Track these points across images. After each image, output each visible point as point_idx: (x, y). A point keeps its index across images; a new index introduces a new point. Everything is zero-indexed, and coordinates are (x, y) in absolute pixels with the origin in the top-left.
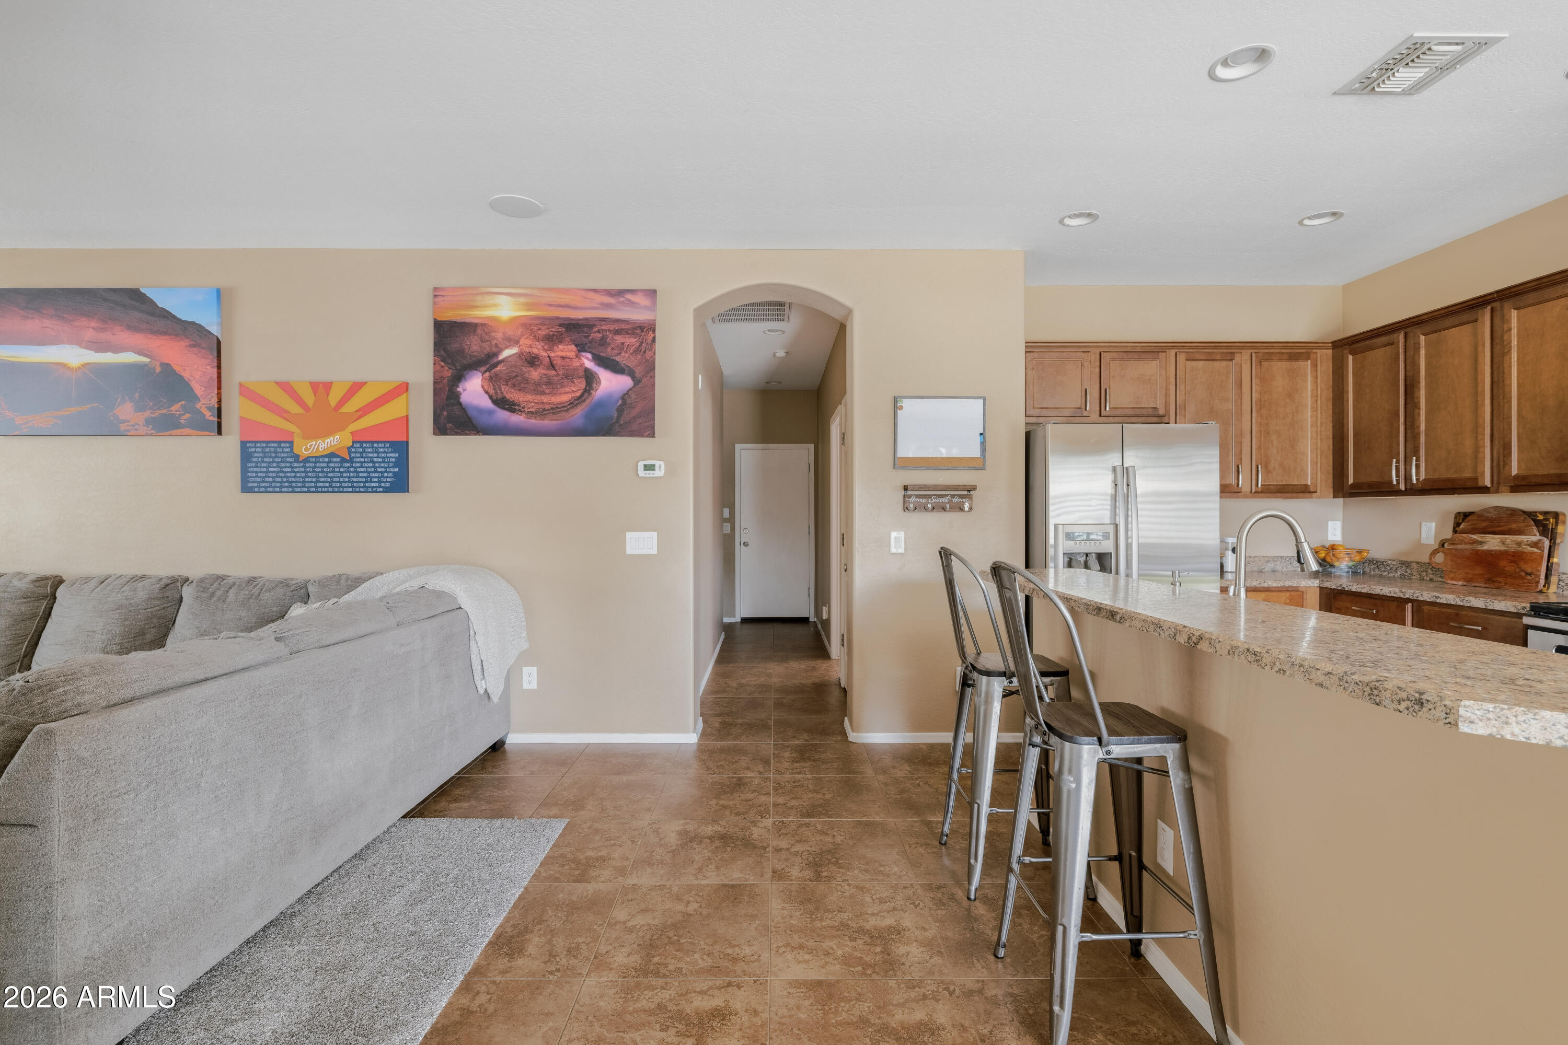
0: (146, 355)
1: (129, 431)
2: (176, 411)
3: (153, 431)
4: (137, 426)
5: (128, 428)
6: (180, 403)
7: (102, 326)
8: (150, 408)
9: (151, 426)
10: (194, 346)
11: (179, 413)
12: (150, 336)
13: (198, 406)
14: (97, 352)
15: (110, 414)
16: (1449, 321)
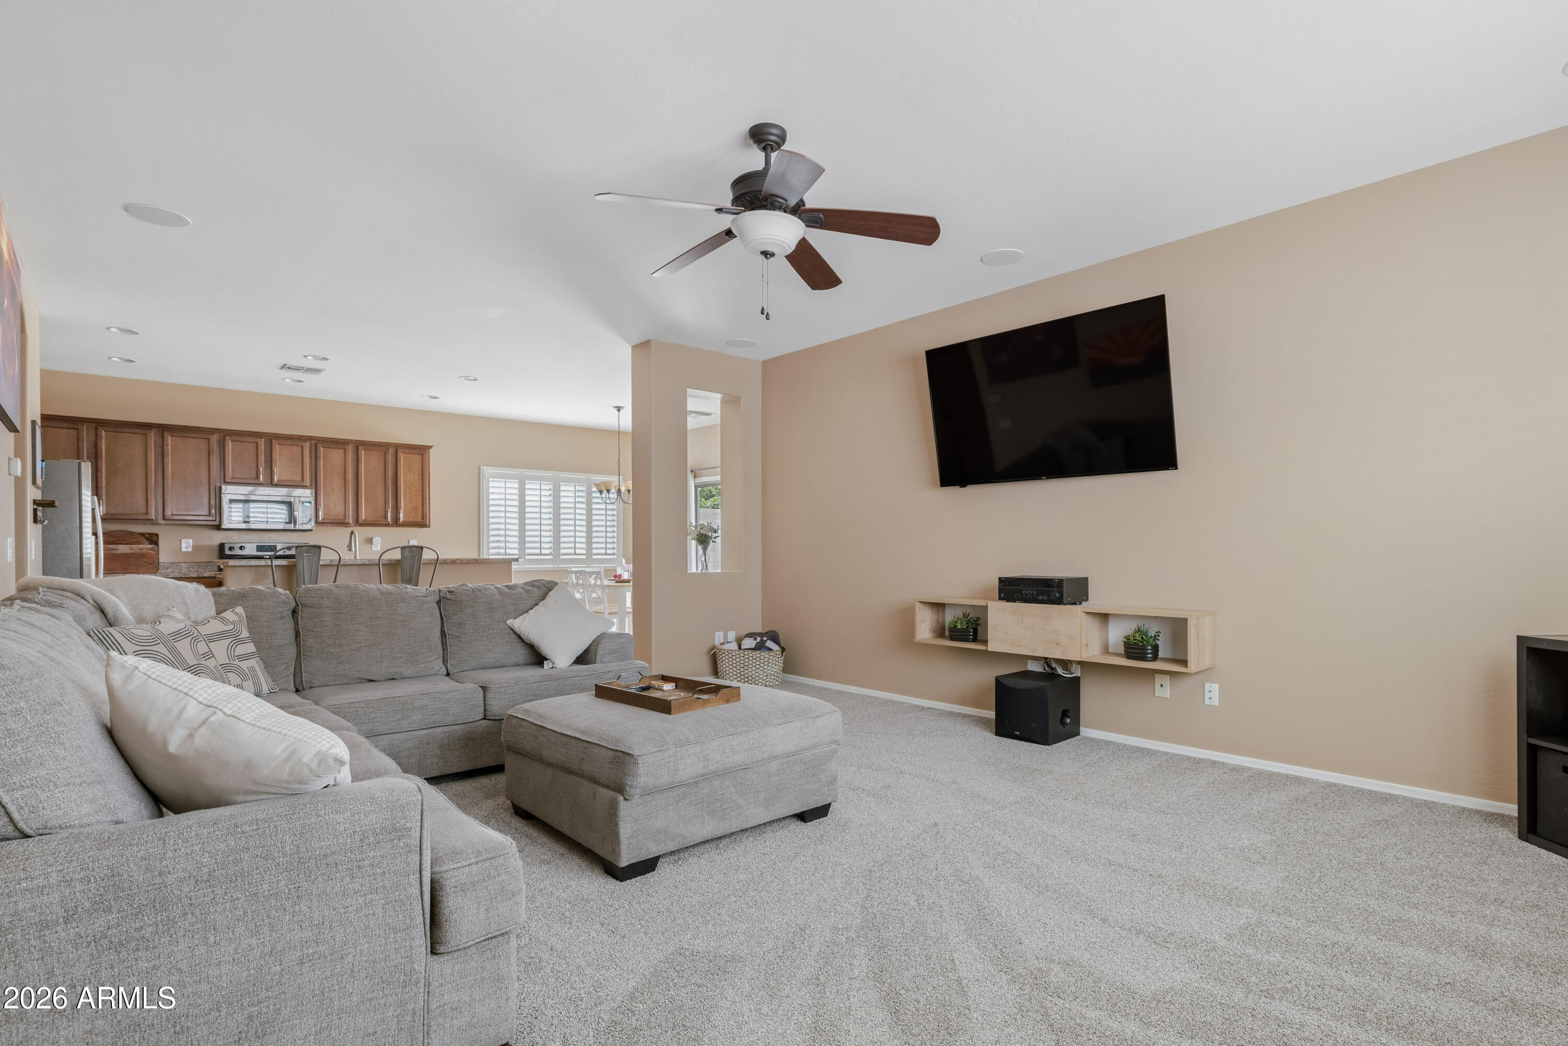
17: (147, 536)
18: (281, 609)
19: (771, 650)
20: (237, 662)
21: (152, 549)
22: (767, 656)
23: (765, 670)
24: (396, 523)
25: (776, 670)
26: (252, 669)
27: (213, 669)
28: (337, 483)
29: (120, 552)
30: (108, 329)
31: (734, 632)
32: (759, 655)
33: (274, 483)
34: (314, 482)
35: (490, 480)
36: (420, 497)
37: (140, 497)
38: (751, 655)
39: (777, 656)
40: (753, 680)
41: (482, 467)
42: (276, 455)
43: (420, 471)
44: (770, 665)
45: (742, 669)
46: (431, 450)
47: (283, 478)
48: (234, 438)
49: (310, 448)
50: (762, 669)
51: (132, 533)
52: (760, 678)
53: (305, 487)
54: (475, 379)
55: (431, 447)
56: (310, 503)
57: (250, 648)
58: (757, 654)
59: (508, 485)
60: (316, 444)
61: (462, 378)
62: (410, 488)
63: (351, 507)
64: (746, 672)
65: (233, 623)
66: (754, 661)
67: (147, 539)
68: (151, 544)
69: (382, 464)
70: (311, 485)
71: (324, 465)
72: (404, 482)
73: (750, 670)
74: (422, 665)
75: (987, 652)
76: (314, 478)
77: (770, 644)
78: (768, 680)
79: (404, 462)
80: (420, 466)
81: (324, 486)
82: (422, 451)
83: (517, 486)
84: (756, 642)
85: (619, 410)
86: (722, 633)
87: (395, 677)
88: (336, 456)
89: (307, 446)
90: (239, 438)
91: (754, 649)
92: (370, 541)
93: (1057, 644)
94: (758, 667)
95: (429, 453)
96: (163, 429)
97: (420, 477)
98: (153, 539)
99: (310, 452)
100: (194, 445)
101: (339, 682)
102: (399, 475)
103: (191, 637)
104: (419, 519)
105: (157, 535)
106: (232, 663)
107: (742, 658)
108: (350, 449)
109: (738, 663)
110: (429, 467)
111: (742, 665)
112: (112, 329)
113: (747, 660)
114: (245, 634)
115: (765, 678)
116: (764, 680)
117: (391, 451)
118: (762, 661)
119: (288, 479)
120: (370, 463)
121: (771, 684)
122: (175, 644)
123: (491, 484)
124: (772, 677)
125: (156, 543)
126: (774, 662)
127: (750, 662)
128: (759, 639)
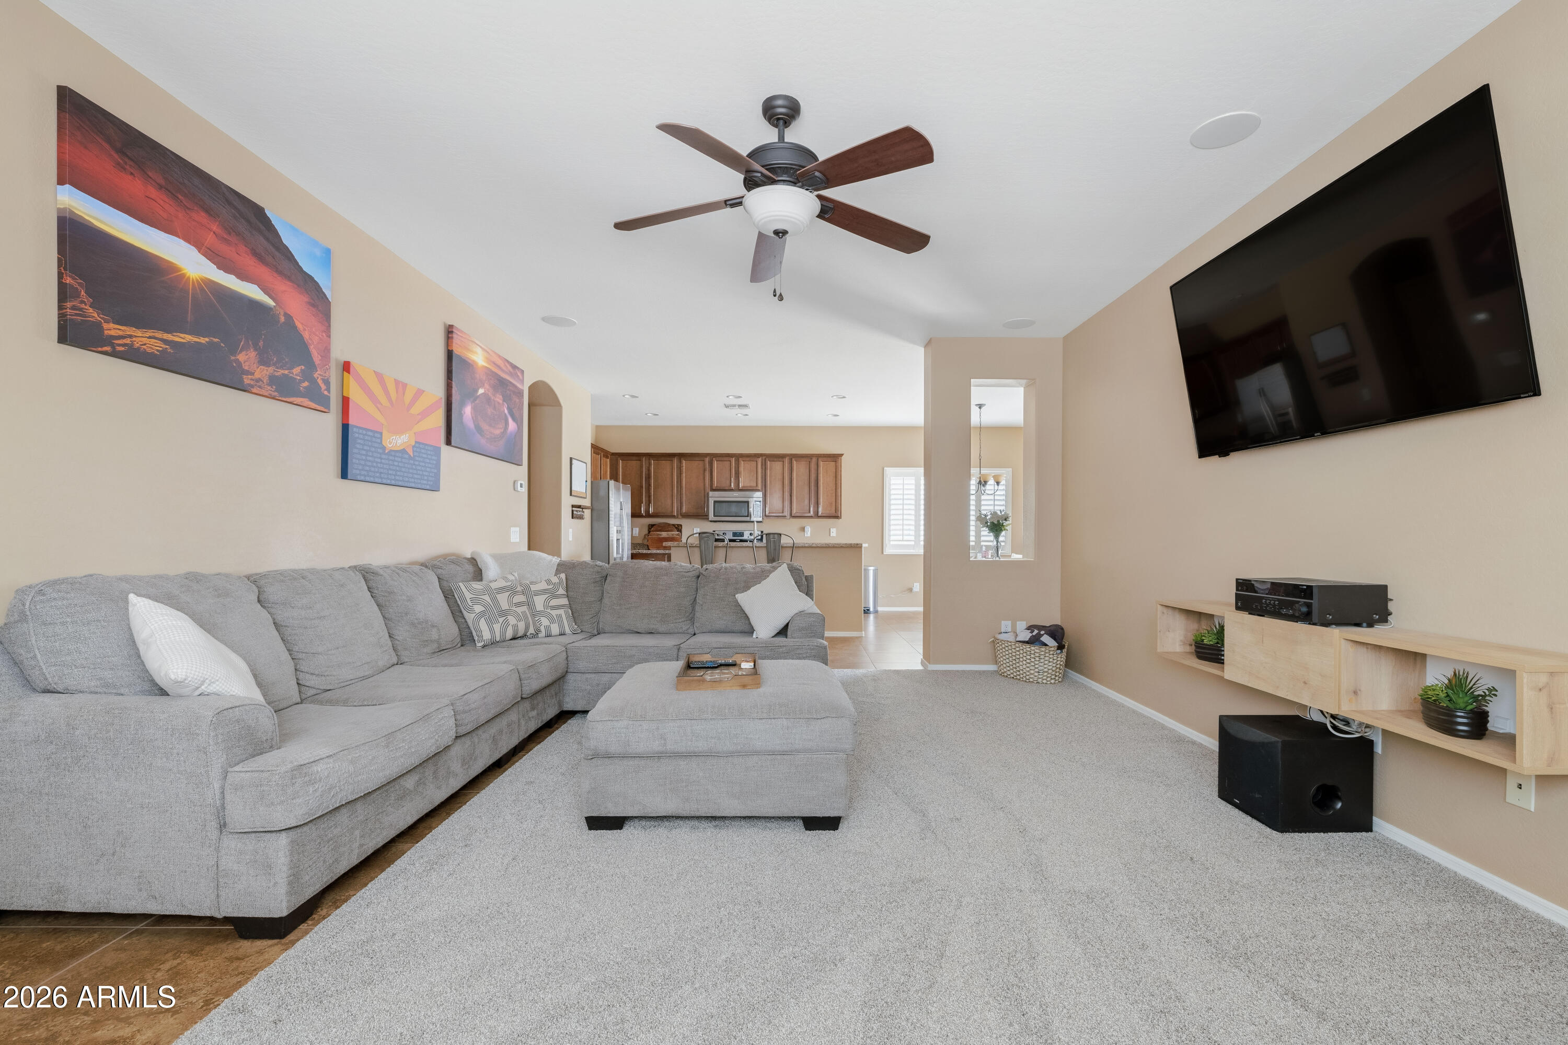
0: (271, 297)
1: (252, 386)
2: (296, 375)
3: (276, 394)
4: (261, 382)
5: (252, 383)
6: (300, 367)
7: (225, 237)
8: (274, 364)
9: (274, 387)
10: (313, 305)
11: (299, 378)
12: (276, 275)
13: (316, 375)
14: (219, 268)
15: (233, 358)
16: (663, 458)
17: (676, 526)
18: (594, 577)
19: (1046, 645)
20: (549, 611)
21: (678, 535)
22: (1038, 651)
23: (1037, 666)
24: (817, 516)
25: (1050, 668)
26: (560, 616)
27: (521, 614)
28: (778, 486)
29: (662, 536)
30: (624, 396)
31: (1025, 622)
32: (1029, 649)
33: (714, 488)
34: (764, 487)
35: (891, 478)
36: (834, 495)
37: (669, 502)
38: (1021, 648)
39: (1051, 653)
40: (1024, 675)
41: (885, 468)
42: (741, 469)
43: (834, 475)
44: (1042, 661)
45: (1014, 662)
46: (843, 457)
47: (746, 485)
48: (717, 459)
49: (762, 462)
50: (1033, 664)
51: (669, 525)
52: (1031, 674)
53: (758, 490)
54: (844, 397)
55: (843, 454)
56: (760, 501)
57: (565, 601)
58: (1027, 647)
59: (905, 482)
60: (765, 459)
61: (835, 397)
62: (826, 488)
63: (787, 503)
64: (1018, 665)
65: (554, 584)
66: (1025, 655)
67: (676, 528)
68: (678, 531)
69: (808, 470)
70: (762, 488)
71: (770, 474)
72: (823, 484)
73: (1021, 663)
74: (672, 625)
75: (1221, 678)
76: (764, 484)
77: (1046, 639)
78: (1040, 676)
79: (823, 468)
80: (834, 470)
81: (770, 489)
82: (835, 458)
83: (913, 482)
84: (1031, 635)
85: (980, 408)
86: (1009, 623)
87: (653, 632)
88: (777, 466)
89: (760, 460)
90: (720, 459)
91: (1027, 642)
92: (803, 529)
93: (1305, 683)
94: (1028, 661)
95: (841, 459)
96: (681, 456)
97: (835, 478)
98: (679, 528)
99: (762, 465)
100: (696, 464)
101: (618, 631)
102: (819, 478)
103: (510, 592)
104: (833, 512)
105: (681, 526)
106: (546, 610)
107: (1014, 650)
108: (787, 460)
109: (1010, 655)
110: (841, 471)
111: (1014, 658)
112: (626, 396)
113: (1018, 653)
114: (561, 591)
115: (1036, 674)
116: (1036, 676)
117: (814, 460)
118: (1032, 656)
119: (748, 485)
120: (800, 469)
121: (1044, 681)
122: (496, 595)
123: (892, 482)
124: (1045, 674)
125: (680, 531)
126: (1047, 658)
127: (1021, 656)
128: (1036, 632)
